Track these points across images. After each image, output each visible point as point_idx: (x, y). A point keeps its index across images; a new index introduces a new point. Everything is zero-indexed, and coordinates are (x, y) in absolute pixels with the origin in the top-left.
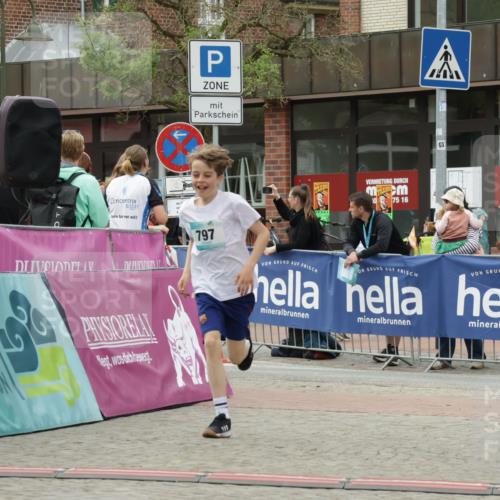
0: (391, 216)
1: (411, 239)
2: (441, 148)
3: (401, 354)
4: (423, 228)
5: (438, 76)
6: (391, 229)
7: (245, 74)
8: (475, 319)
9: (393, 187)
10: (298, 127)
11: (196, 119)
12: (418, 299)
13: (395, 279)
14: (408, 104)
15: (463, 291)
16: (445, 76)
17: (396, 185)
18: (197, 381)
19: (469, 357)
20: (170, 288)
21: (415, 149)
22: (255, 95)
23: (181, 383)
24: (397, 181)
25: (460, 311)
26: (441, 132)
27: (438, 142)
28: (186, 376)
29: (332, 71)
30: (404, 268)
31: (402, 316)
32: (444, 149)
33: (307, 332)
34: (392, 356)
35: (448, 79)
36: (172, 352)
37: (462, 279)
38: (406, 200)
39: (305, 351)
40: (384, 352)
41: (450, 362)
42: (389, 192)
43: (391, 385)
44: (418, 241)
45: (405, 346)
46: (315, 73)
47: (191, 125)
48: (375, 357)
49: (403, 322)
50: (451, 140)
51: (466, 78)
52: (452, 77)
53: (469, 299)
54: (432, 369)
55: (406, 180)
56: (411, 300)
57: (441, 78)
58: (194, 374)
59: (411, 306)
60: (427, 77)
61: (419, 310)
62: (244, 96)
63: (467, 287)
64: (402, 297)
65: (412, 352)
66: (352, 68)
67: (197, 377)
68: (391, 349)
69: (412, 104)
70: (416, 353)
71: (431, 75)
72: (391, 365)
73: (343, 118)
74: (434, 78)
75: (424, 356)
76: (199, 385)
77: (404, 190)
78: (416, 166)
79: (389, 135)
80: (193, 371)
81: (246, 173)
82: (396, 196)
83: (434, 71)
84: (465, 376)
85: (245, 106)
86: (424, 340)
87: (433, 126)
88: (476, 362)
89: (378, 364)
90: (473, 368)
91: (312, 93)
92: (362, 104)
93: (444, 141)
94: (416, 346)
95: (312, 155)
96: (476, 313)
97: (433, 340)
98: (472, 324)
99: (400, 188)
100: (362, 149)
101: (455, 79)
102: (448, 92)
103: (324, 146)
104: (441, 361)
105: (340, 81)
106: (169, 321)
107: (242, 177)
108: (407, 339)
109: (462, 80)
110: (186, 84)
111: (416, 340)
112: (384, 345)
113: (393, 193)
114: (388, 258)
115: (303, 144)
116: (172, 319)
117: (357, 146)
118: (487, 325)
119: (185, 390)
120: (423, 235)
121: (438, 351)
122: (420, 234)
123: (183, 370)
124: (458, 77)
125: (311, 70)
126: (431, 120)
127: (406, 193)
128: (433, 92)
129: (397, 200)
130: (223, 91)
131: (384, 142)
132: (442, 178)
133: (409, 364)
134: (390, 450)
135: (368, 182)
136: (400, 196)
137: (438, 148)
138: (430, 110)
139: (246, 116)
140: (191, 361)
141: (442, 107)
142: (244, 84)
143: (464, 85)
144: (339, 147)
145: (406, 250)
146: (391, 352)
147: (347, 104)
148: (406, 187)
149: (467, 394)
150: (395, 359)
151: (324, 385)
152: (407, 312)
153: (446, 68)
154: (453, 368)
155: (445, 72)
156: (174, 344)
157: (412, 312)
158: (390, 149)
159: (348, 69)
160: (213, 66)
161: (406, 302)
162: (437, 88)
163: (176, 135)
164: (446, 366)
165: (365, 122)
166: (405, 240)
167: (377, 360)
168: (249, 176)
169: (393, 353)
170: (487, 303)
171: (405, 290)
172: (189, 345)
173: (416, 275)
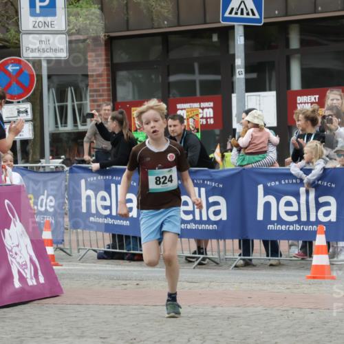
0: (199, 135)
1: (216, 155)
2: (240, 76)
3: (209, 255)
4: (226, 145)
5: (236, 13)
6: (199, 147)
7: (69, 14)
8: (273, 223)
9: (200, 111)
10: (117, 60)
11: (27, 54)
12: (223, 207)
13: (203, 190)
14: (211, 38)
15: (262, 199)
16: (242, 13)
17: (203, 109)
18: (32, 282)
19: (268, 256)
20: (7, 201)
21: (218, 77)
22: (78, 32)
23: (17, 284)
24: (203, 105)
25: (260, 217)
26: (239, 62)
27: (237, 71)
28: (22, 279)
29: (145, 11)
30: (211, 180)
31: (209, 222)
32: (243, 76)
33: (128, 237)
34: (202, 256)
35: (245, 16)
36: (9, 258)
37: (260, 188)
38: (211, 121)
39: (126, 254)
40: (195, 253)
41: (251, 260)
42: (197, 115)
43: (201, 282)
44: (223, 157)
45: (213, 247)
46: (131, 13)
47: (22, 59)
48: (187, 258)
49: (211, 227)
50: (248, 69)
51: (260, 14)
52: (248, 14)
53: (267, 206)
54: (236, 266)
55: (211, 104)
56: (217, 208)
57: (239, 15)
58: (28, 276)
59: (217, 213)
60: (227, 15)
61: (223, 216)
62: (69, 33)
63: (265, 195)
64: (209, 205)
65: (219, 252)
66: (162, 7)
67: (31, 278)
68: (201, 250)
69: (215, 38)
70: (222, 254)
71: (231, 13)
72: (200, 264)
73: (156, 51)
74: (233, 15)
75: (229, 255)
76: (33, 286)
77: (209, 113)
78: (220, 92)
79: (196, 66)
80: (28, 274)
81: (73, 101)
82: (202, 118)
83: (232, 9)
84: (264, 272)
85: (70, 42)
86: (229, 241)
87: (233, 57)
88: (274, 260)
89: (190, 264)
90: (271, 265)
91: (128, 30)
92: (172, 39)
93: (243, 70)
94: (222, 247)
95: (130, 84)
96: (274, 217)
97: (236, 241)
98: (270, 227)
99: (206, 111)
100: (173, 78)
101: (251, 16)
102: (245, 27)
103: (140, 76)
104: (244, 260)
105: (152, 19)
106: (6, 230)
107: (69, 104)
108: (214, 241)
109: (257, 16)
110: (17, 24)
111: (221, 242)
112: (194, 247)
113: (200, 116)
114: (197, 171)
115: (122, 74)
116: (9, 228)
117: (169, 75)
118: (284, 228)
119: (22, 291)
120: (227, 151)
121: (241, 251)
122: (224, 150)
123: (19, 273)
124: (254, 14)
125: (127, 9)
126: (231, 52)
127: (212, 115)
128: (233, 27)
129: (204, 121)
130: (50, 29)
131: (193, 72)
132: (242, 101)
133: (216, 263)
134: (199, 337)
135: (179, 106)
136: (207, 118)
137: (237, 76)
138: (231, 43)
139: (71, 50)
140: (26, 265)
141: (240, 40)
142: (68, 23)
143: (259, 21)
144: (153, 77)
145: (212, 164)
146: (200, 253)
147: (159, 39)
148: (211, 111)
149: (265, 287)
150: (204, 259)
151: (143, 283)
152: (213, 218)
153: (242, 6)
154: (254, 266)
155: (242, 10)
156: (11, 251)
157: (217, 218)
158: (198, 77)
159: (159, 8)
160: (41, 7)
161: (212, 209)
162: (235, 24)
163: (10, 68)
164: (248, 264)
165: (174, 55)
166: (211, 156)
167: (189, 260)
168: (76, 103)
169: (202, 254)
170: (283, 209)
171: (211, 199)
172: (24, 251)
173: (221, 186)
